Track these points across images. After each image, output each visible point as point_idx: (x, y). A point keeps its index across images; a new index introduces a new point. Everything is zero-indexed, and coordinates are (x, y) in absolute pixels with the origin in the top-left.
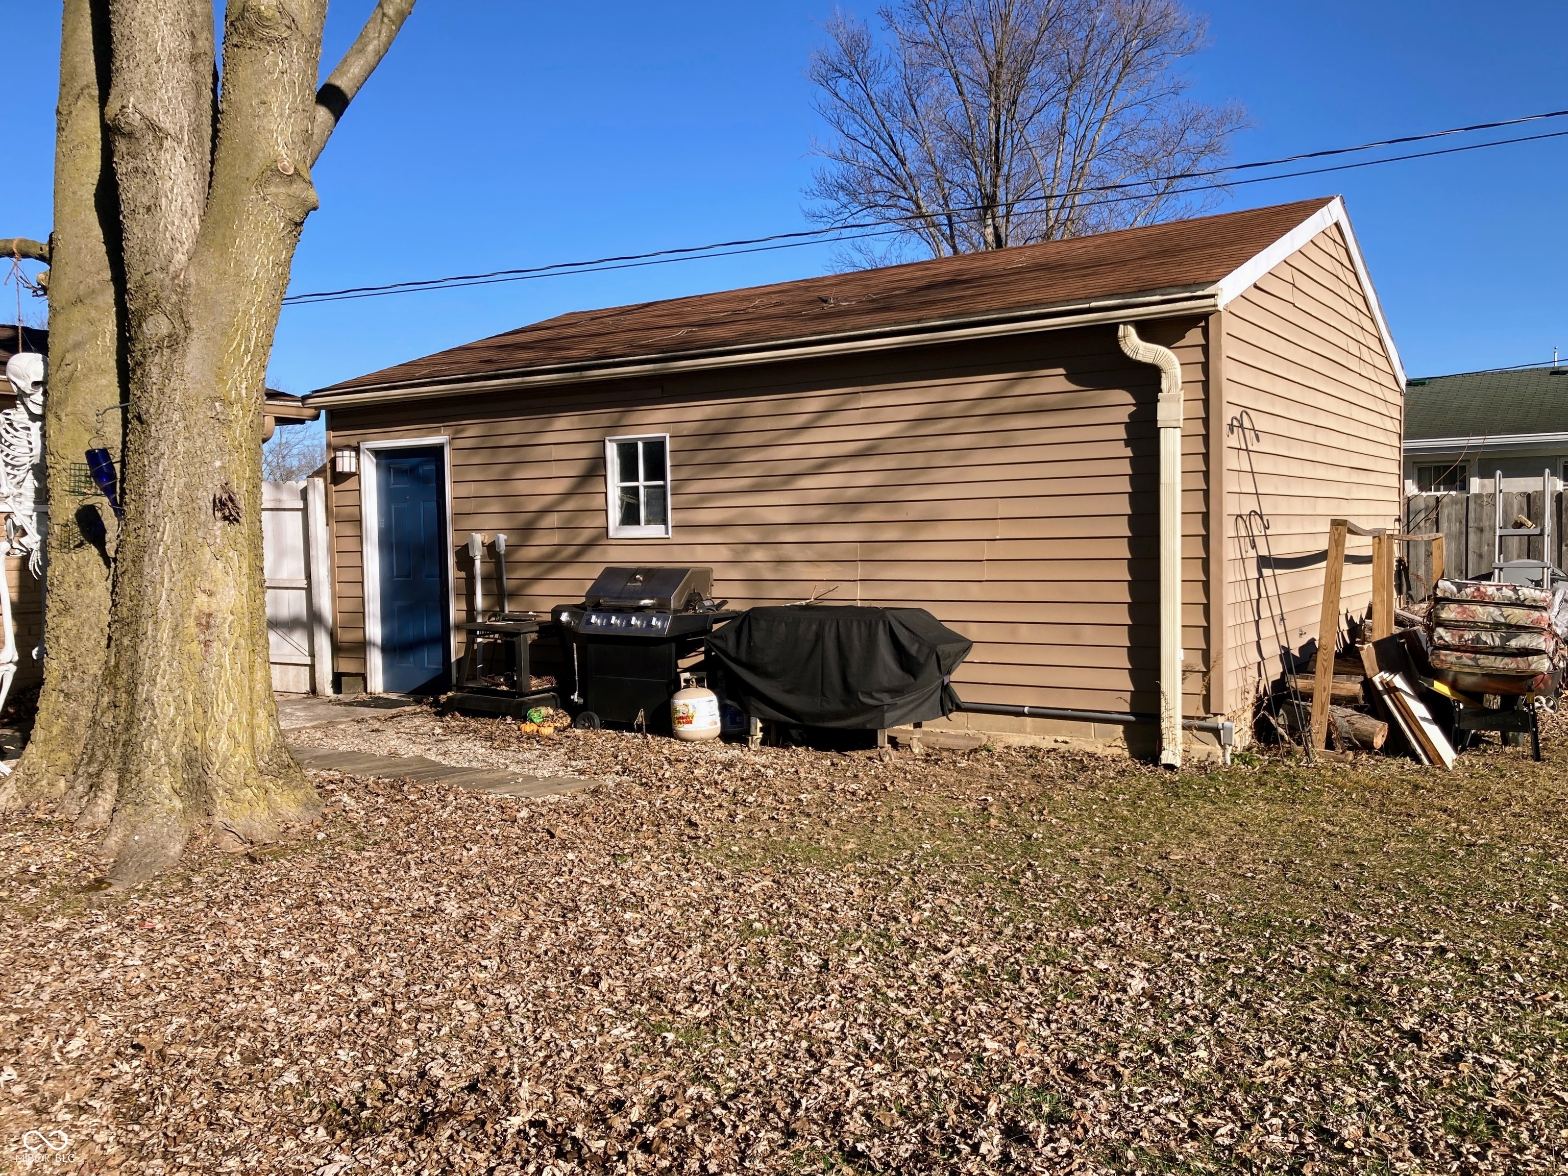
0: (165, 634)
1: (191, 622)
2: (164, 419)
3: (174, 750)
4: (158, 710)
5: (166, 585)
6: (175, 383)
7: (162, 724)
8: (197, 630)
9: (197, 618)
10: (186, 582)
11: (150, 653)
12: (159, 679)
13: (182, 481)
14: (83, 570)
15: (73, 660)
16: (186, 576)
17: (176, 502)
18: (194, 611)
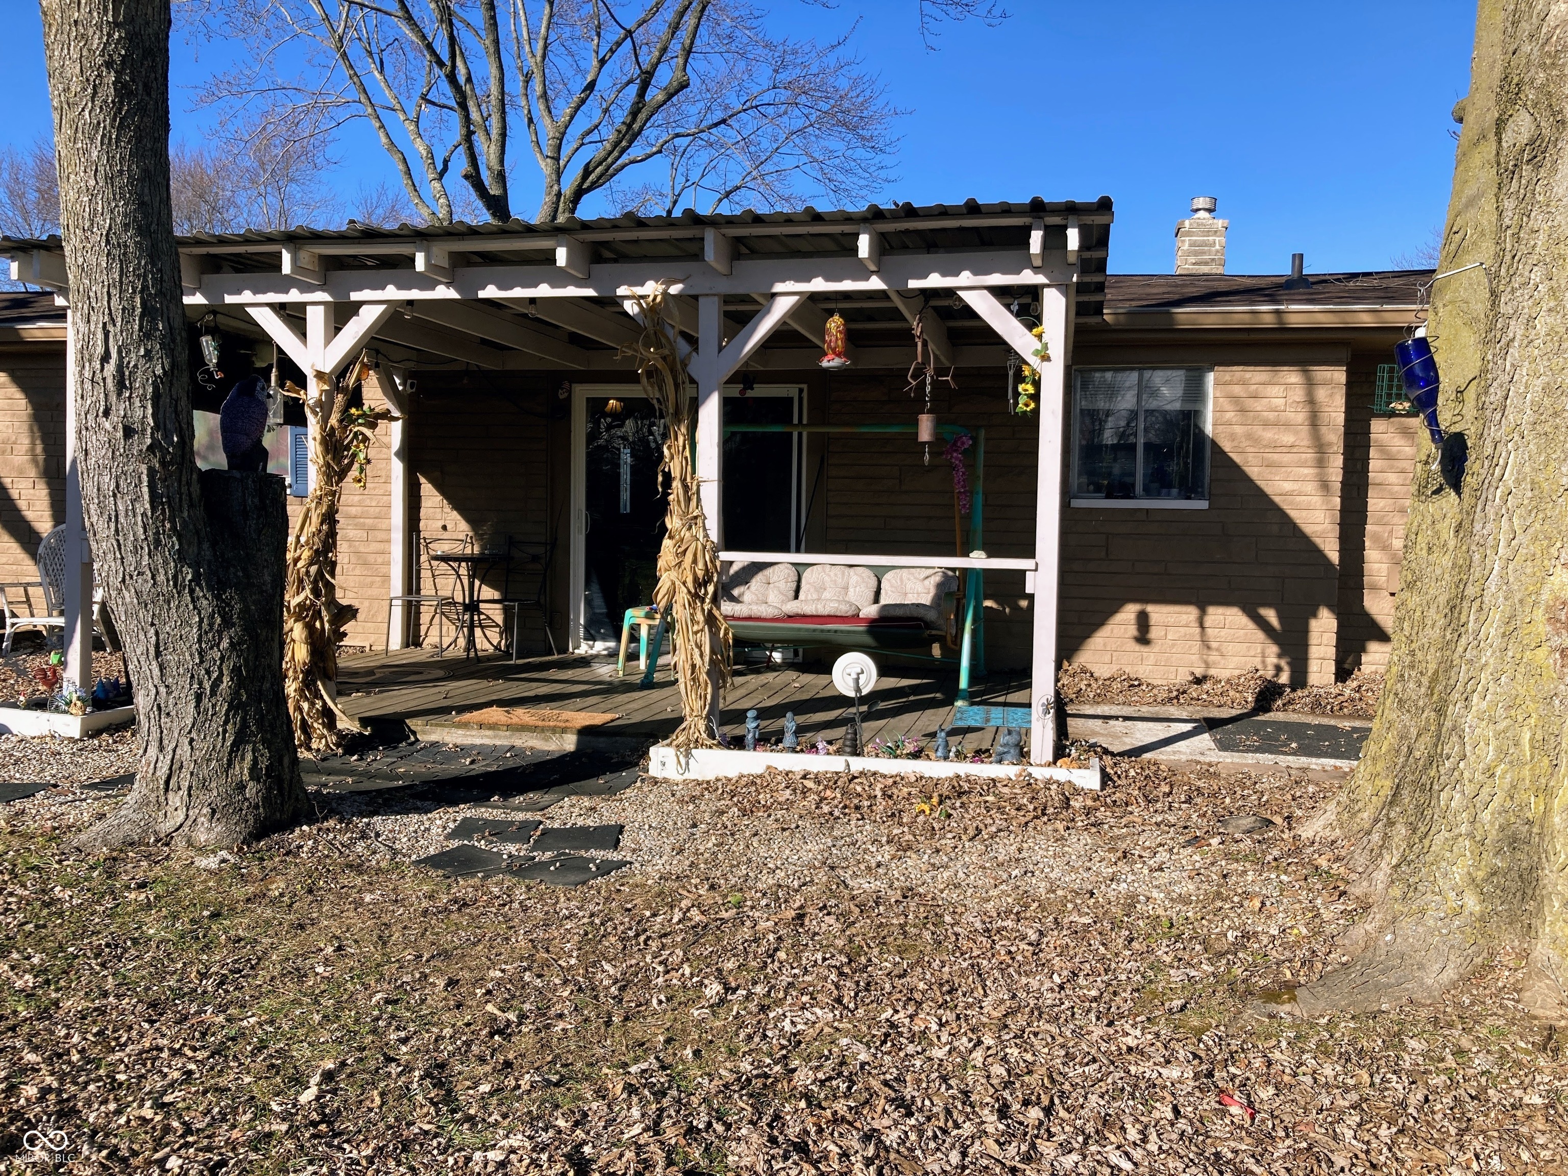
0: (1493, 630)
1: (1539, 614)
2: (1517, 281)
3: (1486, 816)
4: (1468, 748)
5: (1501, 551)
6: (1537, 219)
7: (1472, 770)
8: (1549, 628)
9: (1548, 609)
10: (1536, 549)
11: (1468, 655)
12: (1475, 698)
13: (1539, 383)
14: (1438, 526)
15: (1412, 653)
16: (1535, 539)
17: (1529, 416)
18: (1546, 596)
